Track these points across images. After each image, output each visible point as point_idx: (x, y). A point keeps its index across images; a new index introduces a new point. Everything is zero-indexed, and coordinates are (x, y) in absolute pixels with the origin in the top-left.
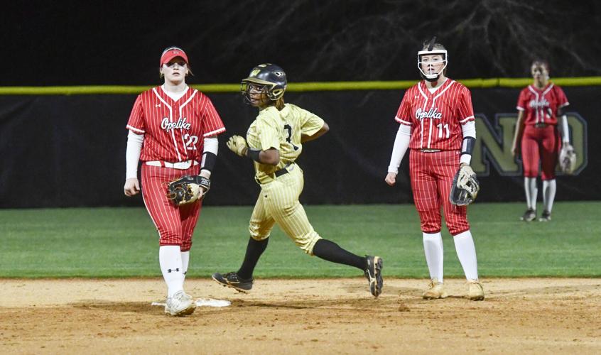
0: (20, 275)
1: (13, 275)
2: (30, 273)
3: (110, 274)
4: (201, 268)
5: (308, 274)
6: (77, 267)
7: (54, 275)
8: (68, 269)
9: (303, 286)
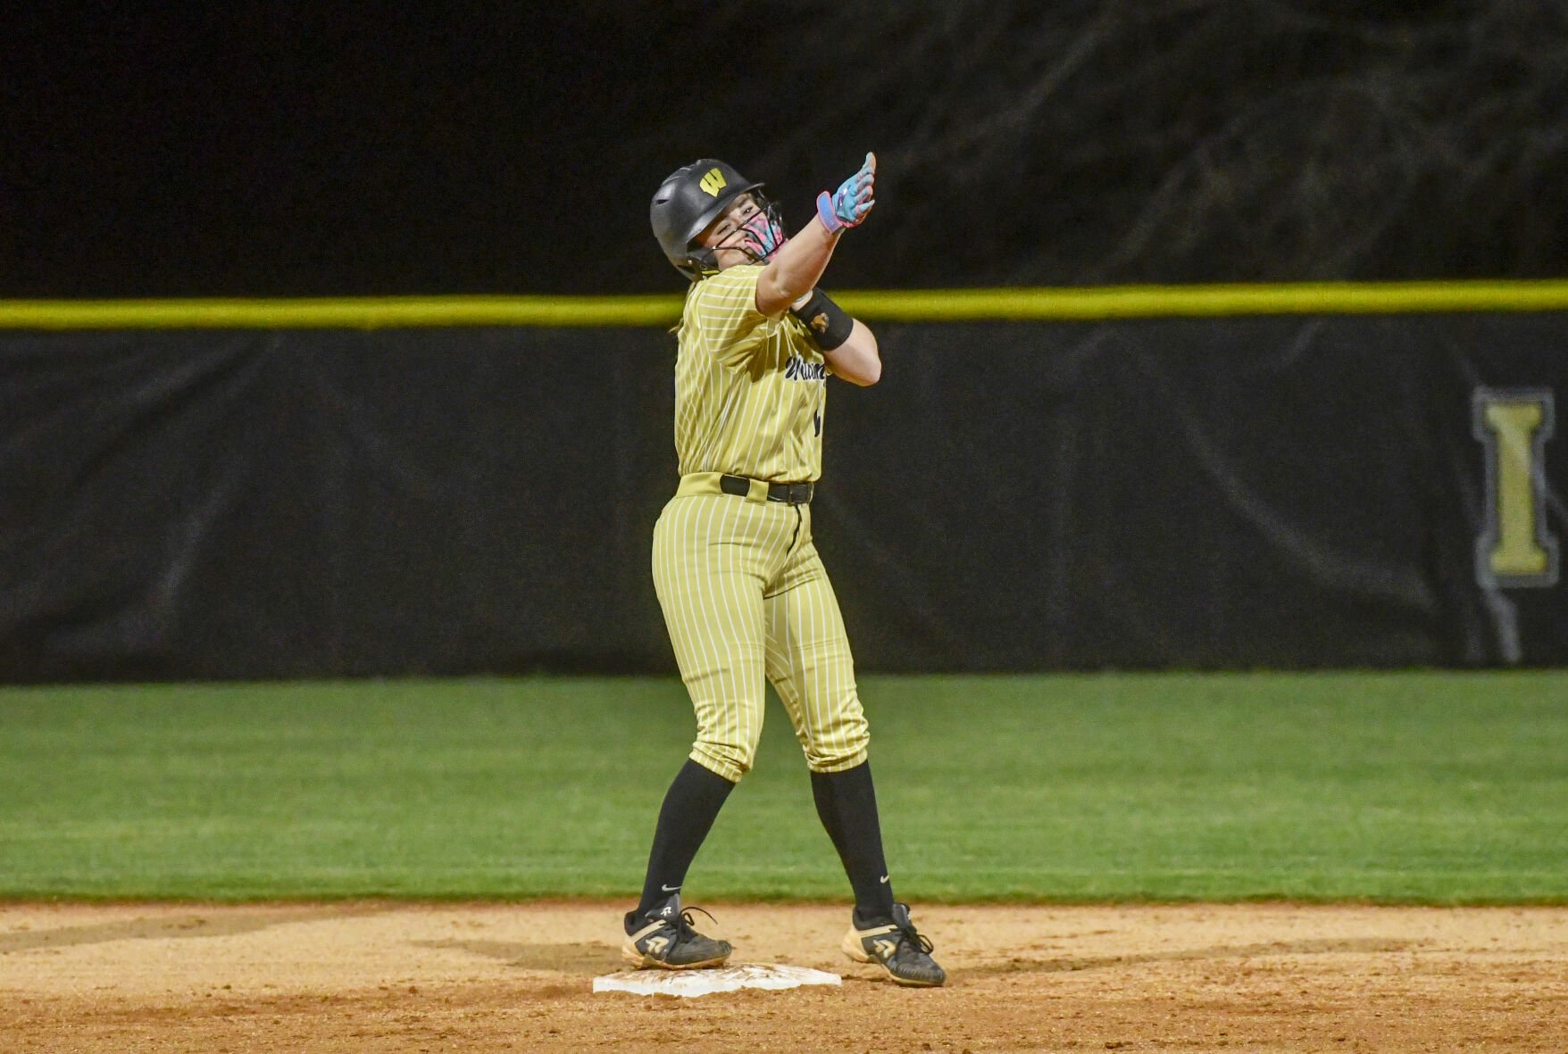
0: (191, 893)
1: (166, 891)
2: (221, 885)
3: (474, 887)
4: (757, 869)
5: (1091, 889)
6: (370, 864)
7: (296, 893)
8: (338, 873)
9: (1075, 929)
